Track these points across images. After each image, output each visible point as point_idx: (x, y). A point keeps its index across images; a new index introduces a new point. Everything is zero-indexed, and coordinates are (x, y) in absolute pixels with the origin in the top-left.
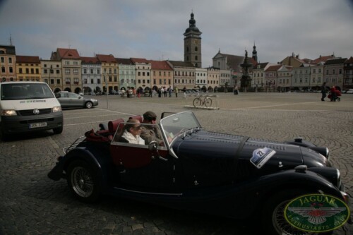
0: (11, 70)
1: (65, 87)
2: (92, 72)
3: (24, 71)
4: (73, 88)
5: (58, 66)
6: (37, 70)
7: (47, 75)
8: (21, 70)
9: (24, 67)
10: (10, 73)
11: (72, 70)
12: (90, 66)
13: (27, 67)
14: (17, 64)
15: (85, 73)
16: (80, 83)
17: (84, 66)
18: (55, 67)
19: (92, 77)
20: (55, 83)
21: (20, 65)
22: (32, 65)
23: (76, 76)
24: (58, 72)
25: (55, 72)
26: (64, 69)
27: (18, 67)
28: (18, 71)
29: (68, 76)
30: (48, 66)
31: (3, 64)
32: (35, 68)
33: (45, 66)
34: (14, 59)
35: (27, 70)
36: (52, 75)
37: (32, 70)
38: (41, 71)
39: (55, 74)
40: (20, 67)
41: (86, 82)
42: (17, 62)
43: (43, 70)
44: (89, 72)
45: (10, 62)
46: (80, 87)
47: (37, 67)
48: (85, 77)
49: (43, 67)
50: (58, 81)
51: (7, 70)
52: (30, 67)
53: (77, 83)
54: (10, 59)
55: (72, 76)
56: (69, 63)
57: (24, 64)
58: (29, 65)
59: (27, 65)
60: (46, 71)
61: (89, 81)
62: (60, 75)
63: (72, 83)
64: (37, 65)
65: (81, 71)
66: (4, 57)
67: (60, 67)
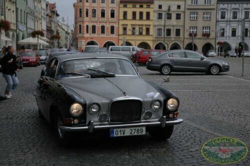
0: (113, 15)
1: (187, 42)
2: (235, 17)
3: (130, 16)
4: (200, 44)
5: (179, 7)
6: (148, 14)
7: (162, 22)
8: (125, 14)
9: (130, 10)
10: (111, 19)
11: (200, 13)
12: (234, 6)
13: (134, 10)
14: (122, 5)
15: (223, 17)
16: (213, 35)
17: (221, 6)
19: (234, 25)
20: (173, 34)
21: (125, 6)
22: (141, 6)
23: (207, 24)
24: (178, 17)
25: (174, 16)
26: (187, 12)
27: (122, 10)
28: (121, 17)
29: (193, 24)
30: (165, 8)
31: (104, 5)
32: (145, 10)
33: (160, 7)
35: (134, 14)
36: (168, 22)
37: (141, 13)
38: (154, 16)
39: (174, 21)
40: (125, 9)
41: (223, 35)
42: (121, 2)
43: (156, 15)
44: (229, 16)
45: (113, 2)
46: (212, 42)
47: (148, 10)
48: (223, 25)
49: (157, 8)
50: (178, 32)
51: (108, 14)
52: (138, 10)
53: (207, 35)
57: (130, 6)
58: (138, 6)
59: (134, 7)
61: (228, 32)
62: (181, 22)
63: (199, 35)
64: (148, 7)
65: (215, 15)
67: (182, 9)
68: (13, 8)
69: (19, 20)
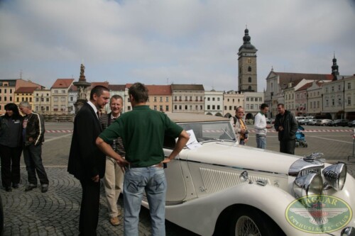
18: (45, 95)
34: (14, 90)
54: (11, 90)
55: (60, 104)
56: (57, 92)
60: (37, 100)
66: (7, 89)
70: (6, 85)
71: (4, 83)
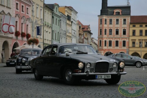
0: (124, 33)
3: (138, 33)
8: (134, 32)
9: (138, 29)
10: (123, 36)
13: (141, 28)
14: (131, 26)
21: (134, 26)
27: (132, 29)
28: (131, 34)
31: (118, 26)
34: (128, 20)
35: (141, 31)
40: (134, 29)
42: (131, 23)
45: (125, 23)
51: (121, 32)
52: (144, 29)
54: (125, 20)
57: (138, 26)
58: (144, 26)
59: (141, 26)
66: (119, 18)
68: (50, 30)
69: (54, 38)
70: (118, 14)
71: (116, 11)
